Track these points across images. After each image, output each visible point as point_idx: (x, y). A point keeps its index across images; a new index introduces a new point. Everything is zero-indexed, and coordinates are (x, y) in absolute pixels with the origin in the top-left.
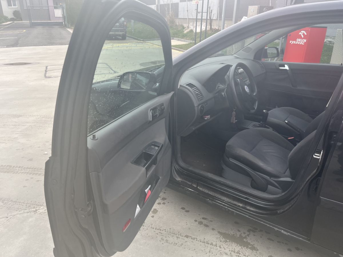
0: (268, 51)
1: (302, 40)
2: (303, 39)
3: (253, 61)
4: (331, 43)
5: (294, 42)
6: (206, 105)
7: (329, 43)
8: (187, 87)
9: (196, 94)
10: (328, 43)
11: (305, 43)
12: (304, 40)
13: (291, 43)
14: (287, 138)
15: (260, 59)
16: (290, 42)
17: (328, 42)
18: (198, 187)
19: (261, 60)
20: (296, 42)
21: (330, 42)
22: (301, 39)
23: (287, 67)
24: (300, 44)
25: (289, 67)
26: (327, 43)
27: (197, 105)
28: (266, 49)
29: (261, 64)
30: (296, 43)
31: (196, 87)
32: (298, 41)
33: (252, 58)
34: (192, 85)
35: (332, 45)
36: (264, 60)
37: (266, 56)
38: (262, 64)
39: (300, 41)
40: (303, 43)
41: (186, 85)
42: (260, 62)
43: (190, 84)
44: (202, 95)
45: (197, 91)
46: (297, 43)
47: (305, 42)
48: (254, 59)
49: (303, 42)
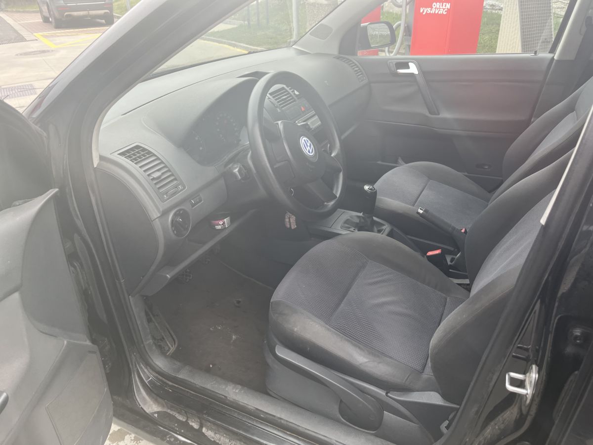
0: (370, 32)
1: (442, 6)
2: (444, 4)
3: (338, 58)
4: (494, 8)
5: (429, 10)
6: (193, 205)
7: (491, 8)
8: (123, 161)
9: (153, 179)
10: (489, 9)
11: (448, 11)
12: (446, 5)
13: (423, 12)
14: (424, 253)
15: (354, 54)
16: (421, 11)
17: (489, 7)
18: (204, 430)
19: (357, 55)
20: (431, 10)
21: (492, 5)
22: (441, 4)
23: (413, 69)
24: (439, 13)
25: (419, 67)
26: (486, 9)
27: (159, 215)
28: (365, 28)
29: (356, 65)
30: (431, 12)
31: (154, 155)
32: (436, 8)
33: (335, 52)
34: (144, 150)
35: (496, 12)
36: (362, 55)
37: (365, 43)
38: (358, 64)
39: (438, 7)
40: (446, 11)
41: (122, 154)
42: (354, 61)
43: (137, 147)
44: (175, 179)
45: (158, 170)
46: (433, 11)
47: (449, 8)
48: (340, 53)
49: (444, 9)
